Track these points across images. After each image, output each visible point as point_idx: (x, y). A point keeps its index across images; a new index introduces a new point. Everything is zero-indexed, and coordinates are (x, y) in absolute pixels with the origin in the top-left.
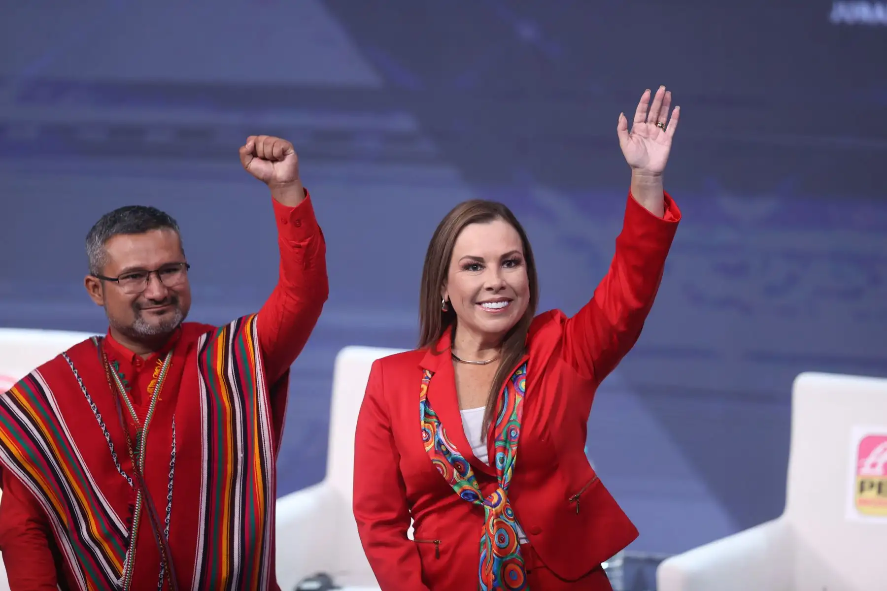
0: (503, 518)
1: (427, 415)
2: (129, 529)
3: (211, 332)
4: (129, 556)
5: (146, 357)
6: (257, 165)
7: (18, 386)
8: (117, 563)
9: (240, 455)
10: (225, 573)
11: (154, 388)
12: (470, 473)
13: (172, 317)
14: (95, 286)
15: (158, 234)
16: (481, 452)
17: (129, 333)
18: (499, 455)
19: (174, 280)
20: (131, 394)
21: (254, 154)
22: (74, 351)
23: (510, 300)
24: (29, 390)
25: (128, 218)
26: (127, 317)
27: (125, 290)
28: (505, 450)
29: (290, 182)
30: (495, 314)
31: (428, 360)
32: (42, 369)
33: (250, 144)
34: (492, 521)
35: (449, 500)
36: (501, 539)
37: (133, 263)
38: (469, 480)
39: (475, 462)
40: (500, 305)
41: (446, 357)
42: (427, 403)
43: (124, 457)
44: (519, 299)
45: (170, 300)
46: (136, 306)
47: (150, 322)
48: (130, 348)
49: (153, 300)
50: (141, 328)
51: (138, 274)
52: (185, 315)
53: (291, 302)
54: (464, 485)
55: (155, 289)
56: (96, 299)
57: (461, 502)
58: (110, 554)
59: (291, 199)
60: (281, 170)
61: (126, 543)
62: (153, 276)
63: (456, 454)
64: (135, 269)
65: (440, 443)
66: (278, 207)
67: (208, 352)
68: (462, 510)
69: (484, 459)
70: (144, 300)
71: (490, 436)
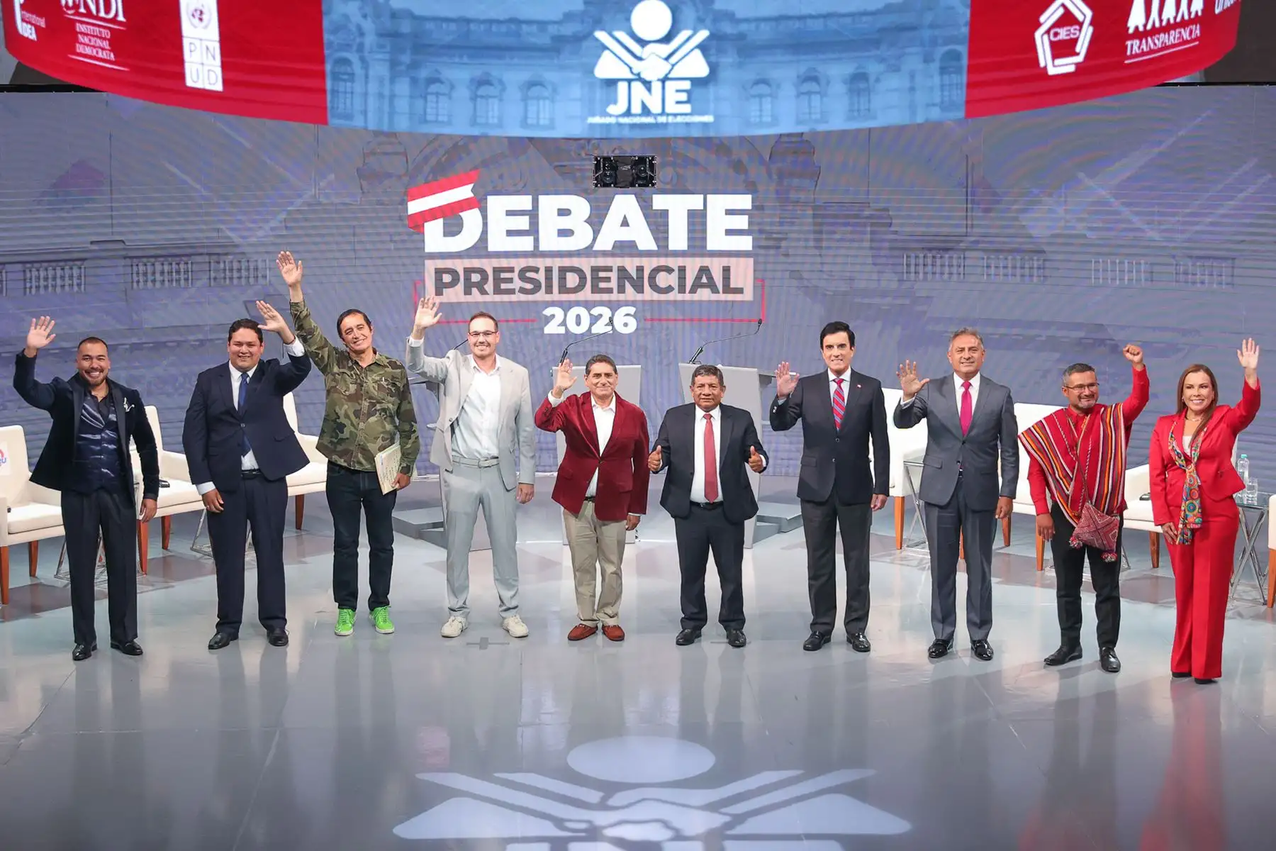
0: (1192, 474)
1: (1172, 437)
2: (1073, 475)
3: (1106, 408)
4: (1072, 483)
5: (1081, 415)
6: (1128, 355)
7: (1036, 424)
8: (1068, 486)
9: (1113, 451)
10: (1106, 491)
11: (1084, 427)
12: (1183, 458)
13: (1092, 402)
14: (1065, 390)
15: (1088, 373)
16: (1188, 451)
17: (1076, 407)
18: (1193, 452)
19: (1093, 389)
20: (1075, 428)
21: (1128, 351)
22: (1056, 413)
23: (1203, 400)
24: (1040, 425)
25: (1078, 367)
26: (1075, 400)
27: (1076, 392)
28: (1195, 450)
29: (1138, 363)
30: (1197, 404)
31: (1176, 419)
32: (1044, 418)
33: (1127, 348)
34: (1188, 474)
35: (1175, 467)
36: (1191, 481)
37: (1079, 383)
38: (1182, 461)
39: (1185, 455)
40: (1198, 401)
41: (1183, 416)
42: (1172, 433)
43: (1072, 449)
44: (1206, 400)
45: (1092, 396)
46: (1080, 398)
47: (1084, 403)
48: (1076, 411)
49: (1086, 395)
50: (1080, 405)
51: (1081, 386)
52: (1096, 401)
53: (1136, 402)
54: (1180, 462)
55: (1087, 392)
56: (1065, 394)
57: (1179, 468)
58: (1066, 484)
59: (1139, 368)
60: (1137, 358)
61: (1071, 479)
62: (1086, 388)
63: (1179, 452)
64: (1080, 385)
65: (1173, 447)
66: (1134, 370)
67: (1104, 415)
68: (1179, 471)
69: (1189, 454)
70: (1082, 395)
71: (1191, 445)
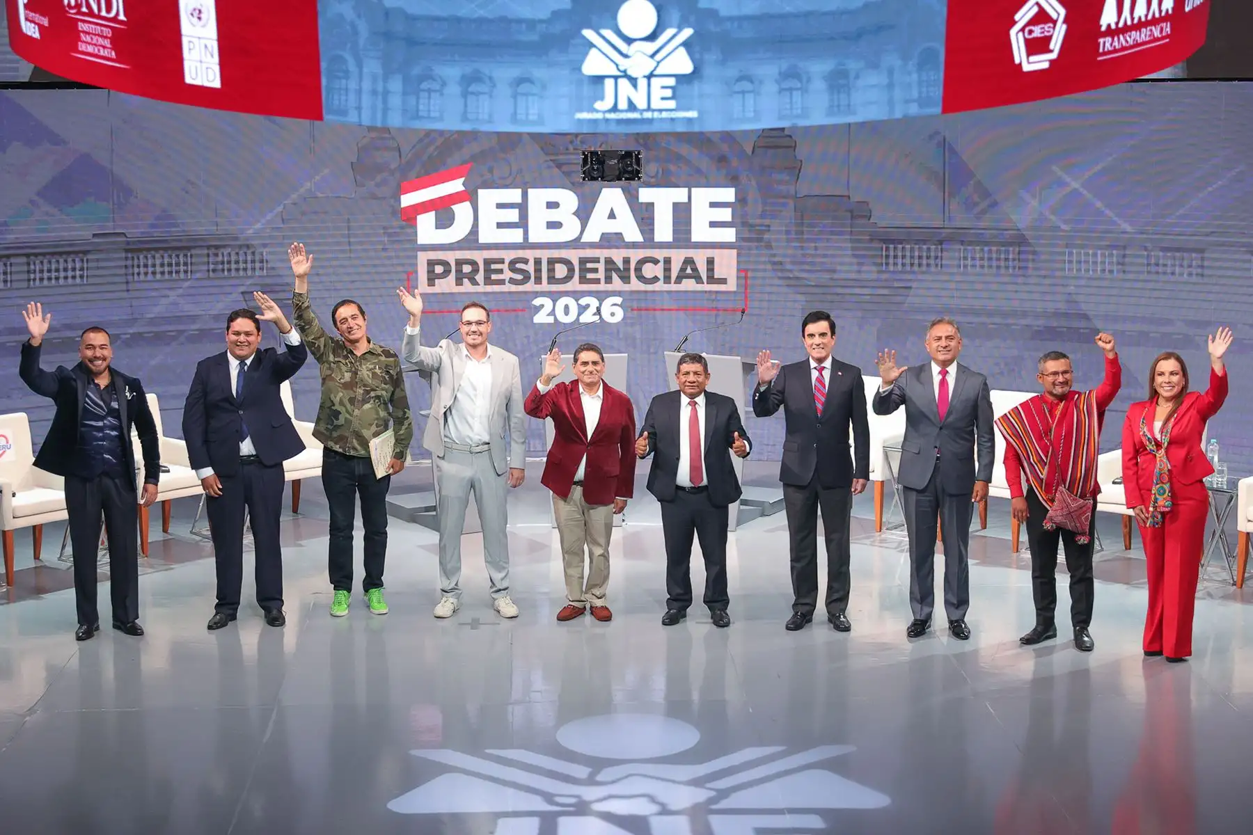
0: (1162, 459)
1: (1143, 422)
2: (1047, 459)
3: (1080, 394)
4: (1046, 467)
5: (1056, 402)
6: (1100, 343)
7: (1012, 410)
8: (1042, 470)
9: (1087, 436)
10: (1079, 475)
11: (1058, 413)
12: (1153, 443)
13: (1066, 389)
14: (1040, 377)
15: (1063, 360)
16: (1158, 436)
17: (1051, 393)
18: (1163, 437)
19: (1067, 376)
20: (1049, 414)
21: (1100, 339)
22: (1032, 399)
23: (1174, 387)
24: (1016, 412)
25: (1053, 355)
26: (1050, 388)
27: (1051, 379)
28: (1166, 436)
29: (1111, 351)
30: (1167, 391)
31: (1147, 405)
32: (1020, 405)
33: (1099, 337)
34: (1158, 459)
35: (1146, 452)
36: (1161, 466)
37: (1054, 370)
38: (1153, 446)
39: (1156, 440)
40: (1169, 388)
41: (1155, 403)
42: (1144, 419)
43: (1046, 435)
44: (1177, 387)
45: (1066, 383)
46: (1054, 384)
47: (1058, 390)
48: (1051, 398)
49: (1060, 382)
50: (1055, 392)
51: (1055, 373)
52: (1070, 388)
53: (1108, 389)
54: (1150, 447)
55: (1061, 379)
56: (1040, 381)
57: (1150, 453)
58: (1040, 468)
59: (1111, 356)
60: (1108, 346)
61: (1046, 464)
62: (1060, 374)
63: (1150, 436)
64: (1055, 372)
65: (1144, 432)
66: (1107, 358)
67: (1078, 401)
68: (1150, 456)
69: (1159, 439)
70: (1056, 382)
71: (1162, 431)
